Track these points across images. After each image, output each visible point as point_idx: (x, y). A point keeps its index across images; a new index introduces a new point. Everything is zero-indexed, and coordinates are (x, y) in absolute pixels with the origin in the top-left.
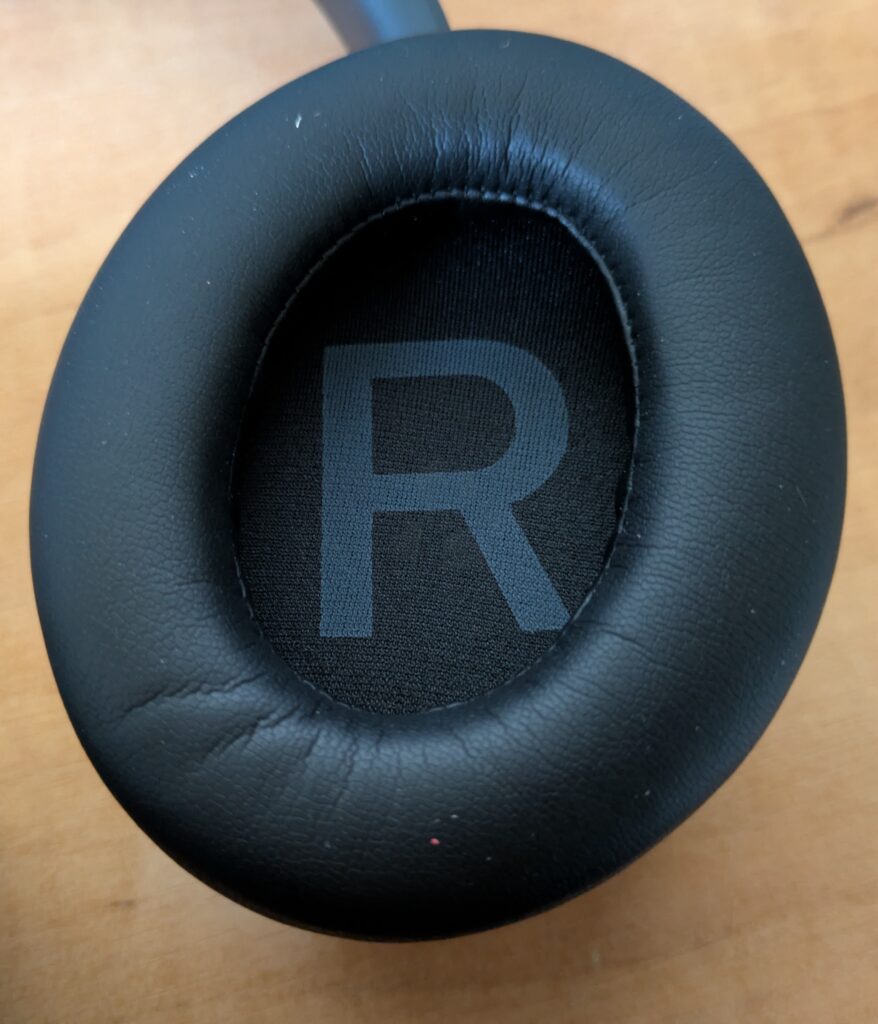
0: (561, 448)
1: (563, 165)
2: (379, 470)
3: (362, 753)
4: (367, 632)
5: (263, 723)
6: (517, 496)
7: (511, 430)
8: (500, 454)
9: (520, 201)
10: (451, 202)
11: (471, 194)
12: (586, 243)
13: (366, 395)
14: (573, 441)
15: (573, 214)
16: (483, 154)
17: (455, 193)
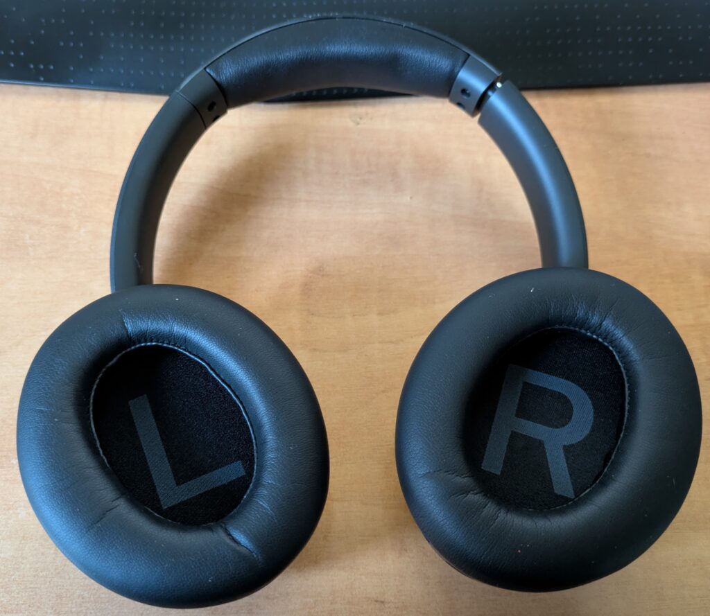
0: (586, 432)
1: (621, 335)
2: (517, 415)
3: (502, 514)
4: (499, 473)
5: (472, 492)
6: (566, 443)
7: (570, 418)
8: (564, 426)
9: (600, 340)
10: (575, 331)
11: (583, 331)
12: (620, 364)
13: (521, 386)
14: (593, 430)
15: (619, 352)
16: (593, 321)
17: (577, 329)
